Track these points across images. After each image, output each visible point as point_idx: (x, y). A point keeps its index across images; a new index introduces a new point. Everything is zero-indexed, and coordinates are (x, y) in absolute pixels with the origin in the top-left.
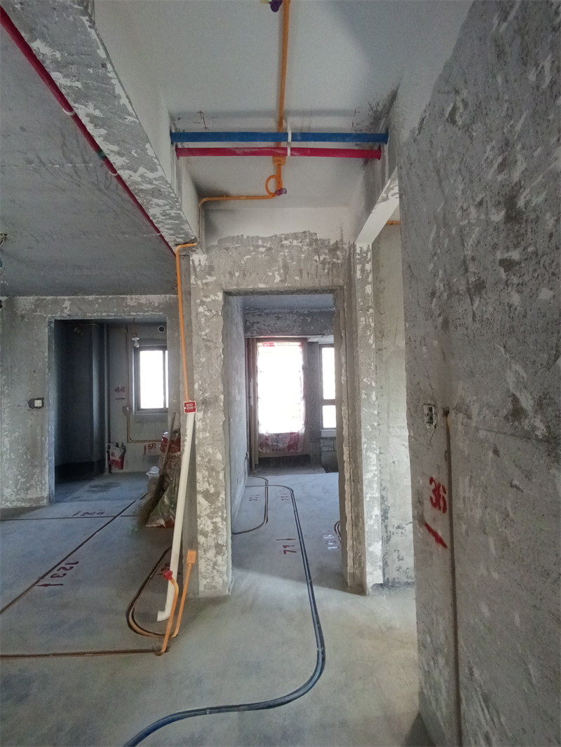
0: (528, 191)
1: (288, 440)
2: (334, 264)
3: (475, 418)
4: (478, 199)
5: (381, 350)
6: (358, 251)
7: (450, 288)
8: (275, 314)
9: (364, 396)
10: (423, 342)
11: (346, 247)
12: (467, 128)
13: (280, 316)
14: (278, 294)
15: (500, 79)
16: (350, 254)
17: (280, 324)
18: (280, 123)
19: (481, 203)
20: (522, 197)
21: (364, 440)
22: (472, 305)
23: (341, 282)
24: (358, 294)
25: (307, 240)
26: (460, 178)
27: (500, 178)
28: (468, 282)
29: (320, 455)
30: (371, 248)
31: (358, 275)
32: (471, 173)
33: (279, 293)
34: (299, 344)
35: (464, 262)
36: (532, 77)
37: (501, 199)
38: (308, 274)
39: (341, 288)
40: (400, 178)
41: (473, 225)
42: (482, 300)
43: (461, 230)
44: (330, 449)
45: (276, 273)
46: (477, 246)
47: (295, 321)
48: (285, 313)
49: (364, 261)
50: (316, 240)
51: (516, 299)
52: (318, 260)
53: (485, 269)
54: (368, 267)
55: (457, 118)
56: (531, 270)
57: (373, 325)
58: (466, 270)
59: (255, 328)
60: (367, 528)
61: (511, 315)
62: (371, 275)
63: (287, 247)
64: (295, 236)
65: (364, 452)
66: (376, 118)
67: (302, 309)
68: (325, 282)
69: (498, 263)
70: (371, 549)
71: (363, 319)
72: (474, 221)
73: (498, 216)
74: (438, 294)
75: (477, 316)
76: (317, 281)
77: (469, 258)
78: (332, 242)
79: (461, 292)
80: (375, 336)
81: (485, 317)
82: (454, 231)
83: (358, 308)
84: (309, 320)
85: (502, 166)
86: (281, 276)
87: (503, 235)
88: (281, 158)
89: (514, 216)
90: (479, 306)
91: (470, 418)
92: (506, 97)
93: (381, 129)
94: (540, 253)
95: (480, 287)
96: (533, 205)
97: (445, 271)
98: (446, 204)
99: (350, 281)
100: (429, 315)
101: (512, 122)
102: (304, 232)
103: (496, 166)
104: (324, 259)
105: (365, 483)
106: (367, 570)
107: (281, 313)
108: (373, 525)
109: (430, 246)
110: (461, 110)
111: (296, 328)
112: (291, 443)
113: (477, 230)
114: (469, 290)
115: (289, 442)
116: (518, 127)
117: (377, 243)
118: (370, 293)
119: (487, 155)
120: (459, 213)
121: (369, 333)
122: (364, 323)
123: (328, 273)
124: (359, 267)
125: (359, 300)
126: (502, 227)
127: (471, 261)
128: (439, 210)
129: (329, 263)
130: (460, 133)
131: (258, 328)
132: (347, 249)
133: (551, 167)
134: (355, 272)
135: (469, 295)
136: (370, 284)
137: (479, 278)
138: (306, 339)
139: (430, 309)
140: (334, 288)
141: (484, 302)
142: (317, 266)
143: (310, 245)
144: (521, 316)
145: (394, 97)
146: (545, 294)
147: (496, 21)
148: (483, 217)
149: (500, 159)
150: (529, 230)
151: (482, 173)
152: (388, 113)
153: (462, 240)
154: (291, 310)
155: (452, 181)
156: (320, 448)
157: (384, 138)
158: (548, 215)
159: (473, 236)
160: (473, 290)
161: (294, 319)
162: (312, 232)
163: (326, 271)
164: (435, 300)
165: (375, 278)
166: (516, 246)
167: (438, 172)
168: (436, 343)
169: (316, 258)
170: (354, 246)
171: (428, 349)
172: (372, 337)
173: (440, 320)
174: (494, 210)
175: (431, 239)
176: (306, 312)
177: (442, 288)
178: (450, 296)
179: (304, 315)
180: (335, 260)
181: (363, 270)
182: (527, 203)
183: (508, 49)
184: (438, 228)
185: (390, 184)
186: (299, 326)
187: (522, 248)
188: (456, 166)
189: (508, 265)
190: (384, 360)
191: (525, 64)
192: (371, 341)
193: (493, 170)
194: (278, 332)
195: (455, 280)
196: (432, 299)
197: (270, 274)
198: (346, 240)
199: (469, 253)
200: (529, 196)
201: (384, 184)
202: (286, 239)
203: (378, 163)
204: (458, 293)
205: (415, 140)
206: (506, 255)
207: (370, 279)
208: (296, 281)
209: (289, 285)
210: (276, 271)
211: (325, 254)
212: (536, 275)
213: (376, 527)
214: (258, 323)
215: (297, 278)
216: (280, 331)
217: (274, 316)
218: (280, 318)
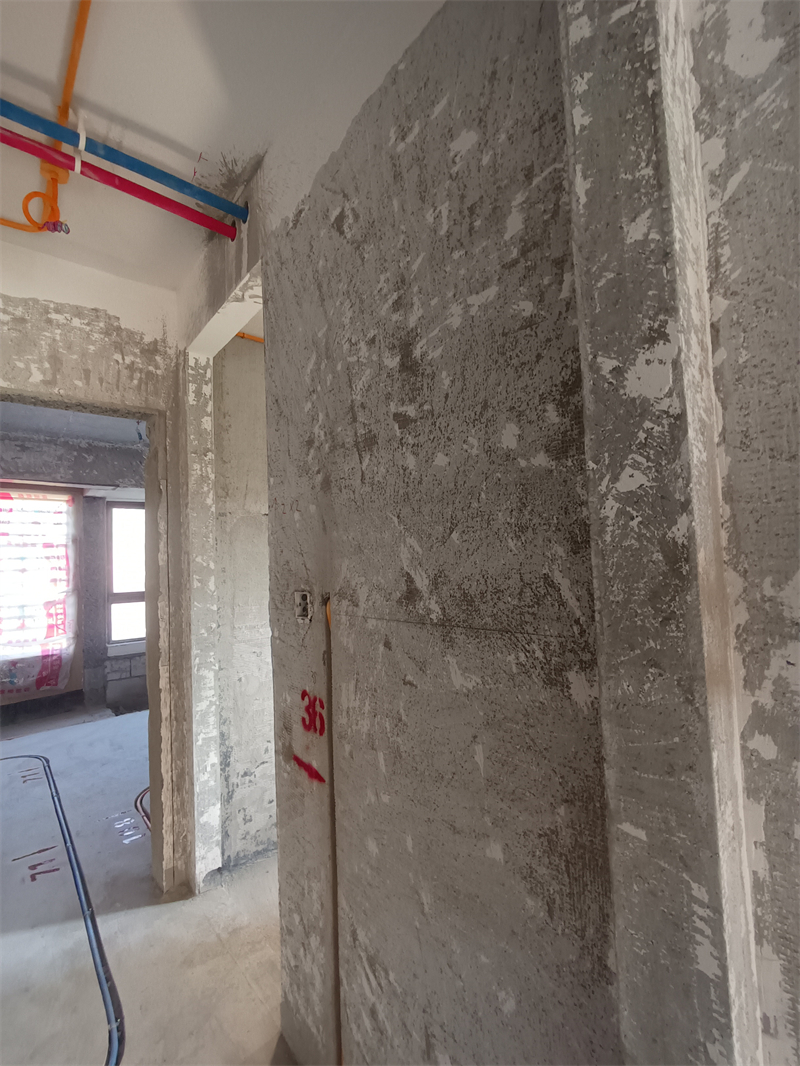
0: (424, 341)
1: (37, 669)
2: (149, 373)
3: (362, 605)
4: (371, 335)
5: (223, 515)
6: (192, 363)
7: (333, 439)
8: (16, 439)
9: (196, 584)
10: (295, 506)
11: (171, 352)
12: (358, 246)
13: (27, 444)
14: (35, 404)
15: (396, 203)
16: (177, 365)
17: (25, 458)
18: (64, 110)
19: (373, 341)
20: (418, 346)
21: (194, 651)
22: (361, 463)
23: (161, 404)
24: (190, 429)
25: (102, 325)
26: (347, 304)
27: (395, 317)
28: (356, 433)
29: (105, 688)
30: (211, 363)
31: (191, 399)
32: (362, 301)
33: (37, 402)
34: (66, 497)
35: (352, 408)
36: (430, 218)
37: (396, 343)
38: (101, 380)
39: (162, 414)
40: (266, 278)
41: (363, 364)
42: (373, 458)
43: (348, 368)
44: (123, 676)
45: (33, 367)
46: (367, 391)
47: (60, 458)
48: (39, 441)
49: (200, 380)
50: (119, 329)
51: (411, 462)
52: (121, 361)
53: (378, 421)
54: (207, 390)
55: (345, 228)
56: (427, 431)
57: (212, 476)
58: (355, 419)
60: (197, 789)
61: (406, 480)
62: (211, 403)
63: (58, 326)
64: (78, 312)
65: (195, 670)
66: (232, 182)
67: (77, 438)
68: (133, 400)
69: (392, 417)
70: (203, 819)
71: (197, 466)
72: (365, 361)
73: (392, 362)
74: (317, 444)
75: (367, 477)
76: (117, 395)
77: (357, 404)
78: (148, 339)
79: (347, 446)
80: (216, 493)
81: (376, 479)
82: (339, 367)
83: (190, 449)
84: (90, 459)
85: (397, 305)
86: (44, 373)
87: (398, 385)
88: (61, 171)
89: (409, 366)
90: (368, 465)
91: (357, 606)
92: (403, 227)
93: (237, 198)
94: (436, 413)
95: (369, 442)
96: (430, 358)
97: (327, 415)
98: (329, 329)
99: (177, 405)
100: (304, 470)
101: (409, 259)
102: (96, 310)
103: (390, 302)
104: (133, 363)
105: (196, 718)
106: (197, 854)
107: (29, 440)
108: (207, 781)
109: (308, 380)
110: (351, 220)
111: (61, 470)
112: (44, 674)
113: (368, 372)
114: (356, 444)
115: (41, 672)
116: (415, 267)
117: (221, 358)
118: (209, 429)
119: (379, 286)
120: (346, 346)
121: (206, 489)
122: (199, 473)
123: (139, 387)
124: (192, 387)
125: (192, 437)
126: (397, 375)
127: (360, 409)
128: (320, 335)
129: (141, 371)
130: (349, 248)
132: (173, 356)
133: (448, 322)
134: (186, 393)
135: (358, 450)
136: (208, 415)
137: (370, 431)
138: (82, 491)
139: (306, 463)
140: (148, 412)
141: (375, 460)
142: (119, 372)
143: (107, 333)
144: (416, 482)
145: (258, 164)
146: (441, 460)
147: (393, 136)
148: (375, 358)
149: (395, 296)
150: (425, 385)
151: (374, 306)
152: (248, 181)
153: (350, 381)
154: (53, 439)
155: (338, 303)
156: (105, 676)
157: (243, 213)
158: (444, 374)
159: (363, 379)
160: (362, 445)
161: (59, 453)
162: (111, 313)
163: (136, 382)
164: (312, 451)
165: (217, 408)
166: (412, 400)
167: (320, 287)
168: (313, 508)
169: (118, 357)
170: (185, 355)
171: (302, 515)
172: (211, 495)
173: (319, 478)
174: (387, 354)
175: (309, 371)
176: (84, 444)
177: (323, 438)
178: (333, 448)
179: (80, 449)
180: (151, 368)
181: (198, 393)
182: (423, 356)
183: (405, 175)
184: (319, 357)
185: (249, 280)
186: (69, 468)
187: (417, 405)
188: (343, 287)
189: (403, 420)
190: (228, 530)
191: (423, 199)
192: (209, 501)
193: (386, 306)
194: (22, 474)
195: (340, 429)
196: (309, 449)
197: (21, 365)
198: (171, 341)
199: (359, 398)
200: (425, 347)
201: (239, 278)
202: (57, 311)
203: (231, 245)
204: (343, 445)
205: (288, 234)
206: (401, 409)
207: (210, 408)
208: (75, 387)
209: (62, 392)
210: (34, 362)
211: (135, 355)
212: (432, 437)
213: (212, 783)
215: (79, 383)
216: (26, 472)
217: (13, 443)
218: (28, 448)
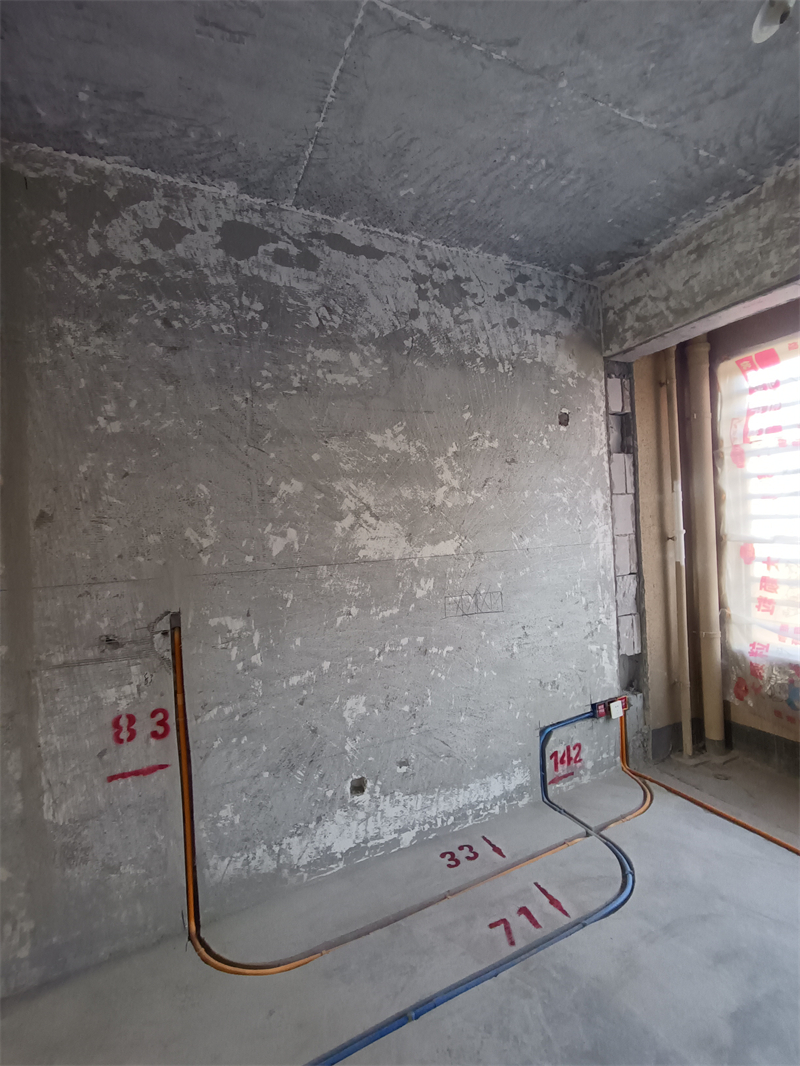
8: (687, 242)
13: (708, 238)
17: (704, 270)
47: (769, 230)
48: (727, 217)
59: (630, 321)
107: (708, 227)
111: (773, 258)
131: (638, 319)
161: (764, 220)
214: (636, 301)
216: (707, 299)
217: (685, 252)
218: (708, 245)
